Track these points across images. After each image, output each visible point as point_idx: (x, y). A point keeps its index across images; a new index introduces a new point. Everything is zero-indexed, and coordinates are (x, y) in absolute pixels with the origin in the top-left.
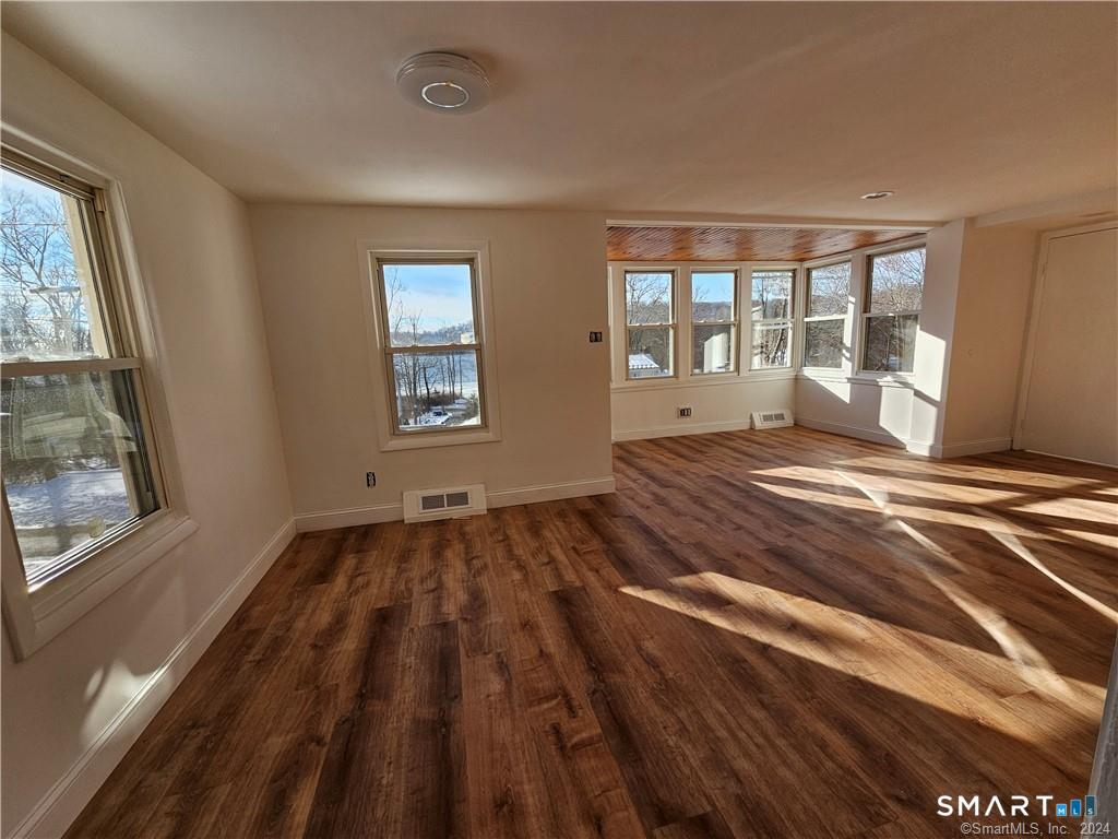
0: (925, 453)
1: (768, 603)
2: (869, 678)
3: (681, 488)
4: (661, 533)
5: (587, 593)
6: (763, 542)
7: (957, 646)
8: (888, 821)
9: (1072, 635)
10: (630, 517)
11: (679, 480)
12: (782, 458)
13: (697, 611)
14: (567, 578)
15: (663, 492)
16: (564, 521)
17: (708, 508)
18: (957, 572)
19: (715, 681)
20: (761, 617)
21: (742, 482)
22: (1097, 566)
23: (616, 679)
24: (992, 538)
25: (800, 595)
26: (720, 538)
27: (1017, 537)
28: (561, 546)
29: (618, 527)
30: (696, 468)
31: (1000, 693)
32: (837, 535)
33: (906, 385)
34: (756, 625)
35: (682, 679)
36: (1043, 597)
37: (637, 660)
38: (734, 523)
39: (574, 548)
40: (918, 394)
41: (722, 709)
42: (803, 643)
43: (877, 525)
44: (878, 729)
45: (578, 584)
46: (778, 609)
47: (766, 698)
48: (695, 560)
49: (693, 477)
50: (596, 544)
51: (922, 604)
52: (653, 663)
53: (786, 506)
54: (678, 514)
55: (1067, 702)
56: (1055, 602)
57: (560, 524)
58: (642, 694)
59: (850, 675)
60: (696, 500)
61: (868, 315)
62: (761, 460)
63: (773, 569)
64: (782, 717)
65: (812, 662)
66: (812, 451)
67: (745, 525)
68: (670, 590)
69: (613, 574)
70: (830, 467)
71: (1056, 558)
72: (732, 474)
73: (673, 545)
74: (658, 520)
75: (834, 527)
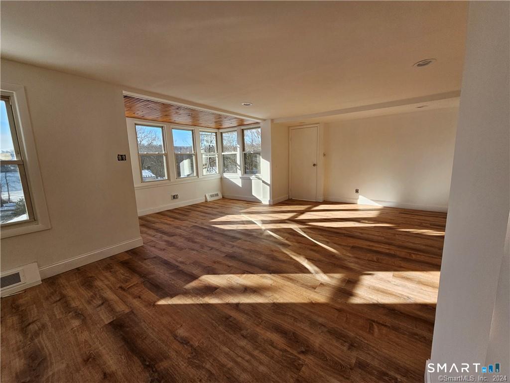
0: (268, 203)
1: (232, 282)
2: (278, 301)
3: (180, 235)
4: (174, 262)
5: (135, 314)
6: (223, 252)
7: (298, 275)
8: (302, 365)
9: (322, 258)
10: (155, 257)
11: (178, 231)
12: (222, 213)
13: (203, 299)
14: (118, 309)
15: (171, 239)
16: (110, 272)
17: (196, 242)
18: (289, 246)
19: (219, 336)
20: (231, 290)
21: (207, 226)
22: (320, 233)
23: (164, 365)
24: (293, 230)
25: (244, 273)
26: (204, 256)
27: (300, 228)
28: (111, 289)
29: (149, 265)
30: (185, 223)
31: (314, 288)
32: (250, 242)
33: (259, 178)
34: (231, 295)
35: (203, 343)
36: (313, 248)
37: (176, 345)
38: (209, 247)
39: (121, 288)
40: (263, 182)
41: (227, 350)
42: (251, 296)
43: (261, 234)
44: (286, 323)
45: (127, 311)
46: (238, 283)
47: (244, 332)
48: (195, 271)
49: (185, 228)
50: (136, 280)
51: (284, 262)
52: (185, 342)
53: (229, 233)
54: (181, 249)
55: (329, 283)
56: (315, 248)
57: (108, 274)
58: (183, 365)
59: (271, 304)
60: (189, 240)
61: (244, 152)
62: (213, 215)
63: (231, 264)
64: (253, 338)
65: (257, 304)
66: (231, 208)
67: (214, 246)
68: (186, 293)
69: (149, 295)
70: (240, 213)
71: (311, 233)
72: (202, 224)
73: (182, 267)
74: (171, 255)
75: (248, 239)
